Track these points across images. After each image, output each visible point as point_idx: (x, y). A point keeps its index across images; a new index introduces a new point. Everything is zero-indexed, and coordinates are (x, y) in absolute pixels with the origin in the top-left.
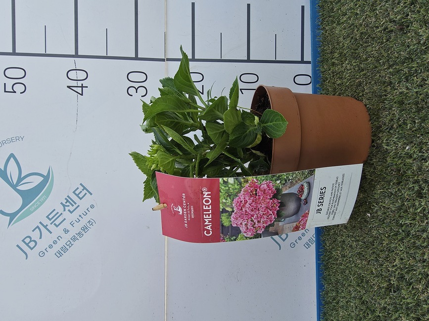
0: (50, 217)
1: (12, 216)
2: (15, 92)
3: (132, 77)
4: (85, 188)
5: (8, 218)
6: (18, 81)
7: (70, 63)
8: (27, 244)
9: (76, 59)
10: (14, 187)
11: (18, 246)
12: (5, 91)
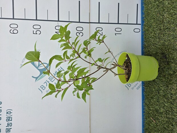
0: (50, 78)
1: (37, 78)
2: (37, 34)
3: (78, 29)
4: (62, 68)
5: (35, 79)
6: (38, 30)
7: (56, 23)
8: (42, 88)
9: (58, 22)
10: (37, 68)
11: (39, 89)
12: (33, 34)
